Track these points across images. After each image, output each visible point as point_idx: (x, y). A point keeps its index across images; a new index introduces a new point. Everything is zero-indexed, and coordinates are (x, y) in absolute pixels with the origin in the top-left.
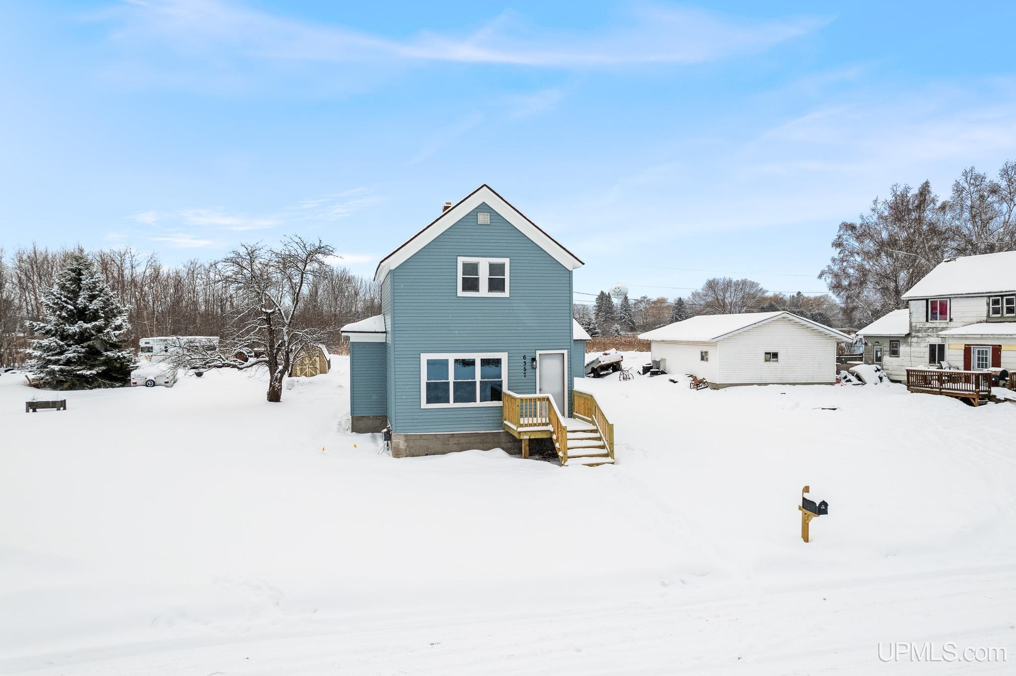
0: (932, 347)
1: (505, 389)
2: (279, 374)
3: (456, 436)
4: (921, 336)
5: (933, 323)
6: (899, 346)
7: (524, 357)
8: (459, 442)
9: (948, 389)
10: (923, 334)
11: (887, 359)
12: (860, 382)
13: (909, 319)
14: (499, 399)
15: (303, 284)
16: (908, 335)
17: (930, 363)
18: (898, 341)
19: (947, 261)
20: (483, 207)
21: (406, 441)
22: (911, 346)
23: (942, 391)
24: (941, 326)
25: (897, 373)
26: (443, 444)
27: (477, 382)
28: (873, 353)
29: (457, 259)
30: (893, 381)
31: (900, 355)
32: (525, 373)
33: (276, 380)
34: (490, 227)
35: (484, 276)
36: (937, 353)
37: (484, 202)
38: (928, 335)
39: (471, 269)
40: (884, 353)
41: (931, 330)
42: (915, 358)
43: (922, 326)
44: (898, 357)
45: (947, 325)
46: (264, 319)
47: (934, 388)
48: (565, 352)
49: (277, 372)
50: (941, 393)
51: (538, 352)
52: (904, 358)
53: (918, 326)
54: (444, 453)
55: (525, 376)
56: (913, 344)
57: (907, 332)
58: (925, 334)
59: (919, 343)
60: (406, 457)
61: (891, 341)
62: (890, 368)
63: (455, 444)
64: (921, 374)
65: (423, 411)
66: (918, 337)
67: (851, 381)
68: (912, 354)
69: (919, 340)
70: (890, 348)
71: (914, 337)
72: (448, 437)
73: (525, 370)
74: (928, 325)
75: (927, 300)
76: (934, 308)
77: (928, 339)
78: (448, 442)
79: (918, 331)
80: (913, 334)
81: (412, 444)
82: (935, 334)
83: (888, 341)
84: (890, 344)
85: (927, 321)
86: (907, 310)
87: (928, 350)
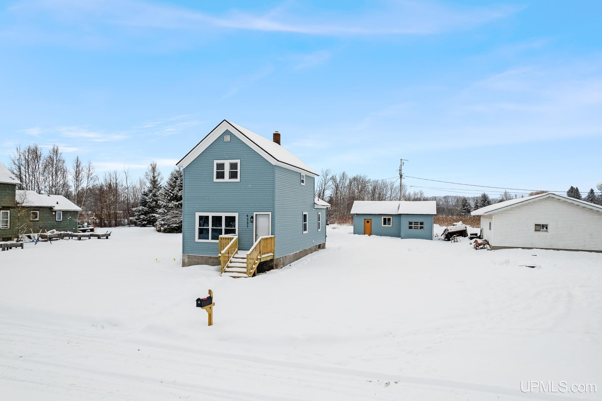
1: (237, 233)
3: (212, 258)
7: (247, 216)
20: (227, 132)
21: (188, 258)
27: (223, 229)
29: (213, 161)
32: (248, 225)
34: (230, 143)
35: (227, 170)
37: (227, 130)
39: (221, 166)
48: (270, 213)
51: (255, 213)
55: (248, 227)
63: (211, 262)
65: (196, 243)
72: (208, 258)
73: (248, 223)
78: (208, 261)
81: (191, 260)
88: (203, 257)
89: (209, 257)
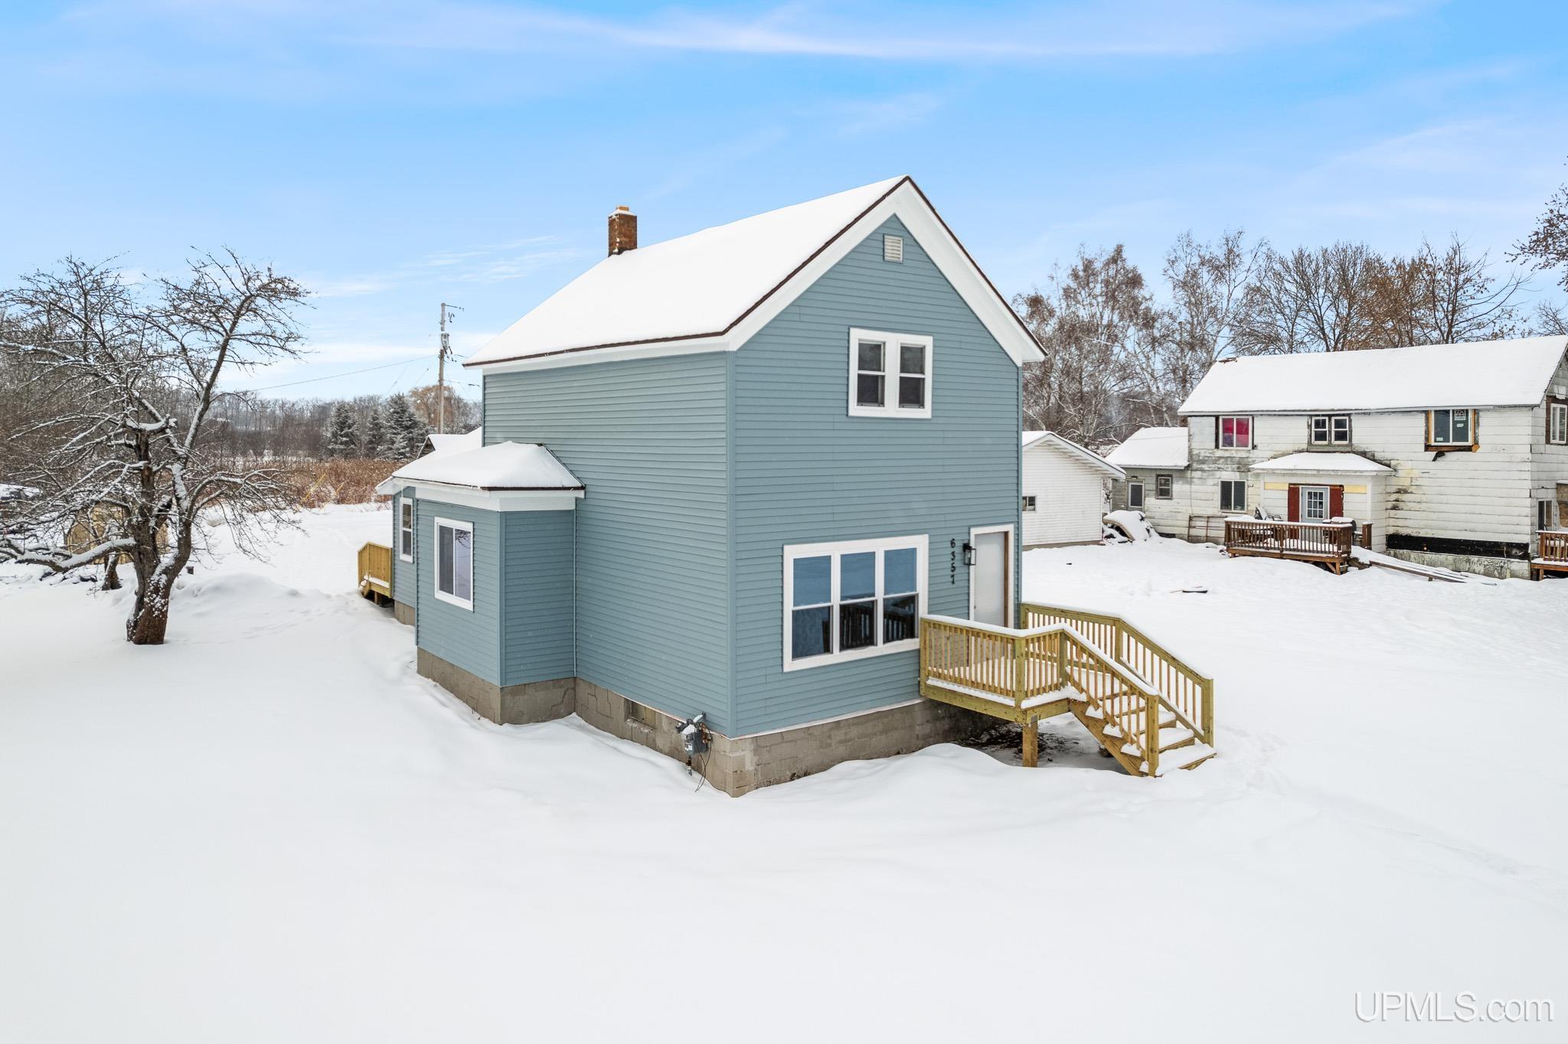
0: (1226, 486)
1: (922, 611)
2: (164, 578)
3: (842, 725)
4: (1207, 469)
5: (1227, 450)
6: (1172, 483)
7: (953, 543)
8: (848, 737)
9: (1294, 550)
10: (1210, 466)
11: (1151, 502)
12: (1125, 539)
13: (1187, 444)
14: (911, 634)
15: (224, 363)
16: (1188, 467)
17: (1221, 508)
18: (1171, 476)
19: (1225, 361)
20: (894, 224)
21: (757, 751)
22: (1191, 483)
23: (1285, 552)
24: (1239, 455)
25: (1170, 522)
26: (821, 747)
27: (879, 602)
28: (1128, 493)
29: (849, 333)
30: (1162, 535)
31: (1174, 497)
32: (954, 576)
33: (156, 590)
34: (904, 269)
35: (892, 373)
36: (1232, 495)
37: (893, 214)
38: (1219, 468)
39: (872, 355)
40: (1147, 492)
41: (1222, 460)
42: (1198, 501)
43: (1209, 455)
44: (1171, 499)
45: (1248, 455)
46: (130, 446)
47: (1271, 548)
48: (1010, 528)
49: (158, 570)
50: (1282, 557)
51: (974, 531)
52: (1178, 500)
53: (1202, 454)
54: (824, 767)
55: (953, 582)
56: (1194, 480)
57: (1186, 463)
58: (1213, 466)
59: (1204, 479)
60: (757, 788)
61: (1158, 476)
62: (1157, 515)
63: (841, 742)
64: (1236, 527)
65: (788, 676)
66: (1202, 470)
67: (1114, 537)
68: (1194, 495)
69: (1205, 474)
70: (1157, 487)
71: (1196, 470)
72: (829, 730)
73: (954, 568)
74: (1219, 453)
75: (1217, 418)
76: (1228, 429)
77: (1218, 474)
79: (1203, 462)
80: (1195, 465)
81: (765, 757)
82: (1229, 466)
83: (1154, 476)
84: (1157, 481)
85: (1217, 447)
86: (1186, 429)
87: (1218, 489)
88: (811, 731)
89: (835, 724)
